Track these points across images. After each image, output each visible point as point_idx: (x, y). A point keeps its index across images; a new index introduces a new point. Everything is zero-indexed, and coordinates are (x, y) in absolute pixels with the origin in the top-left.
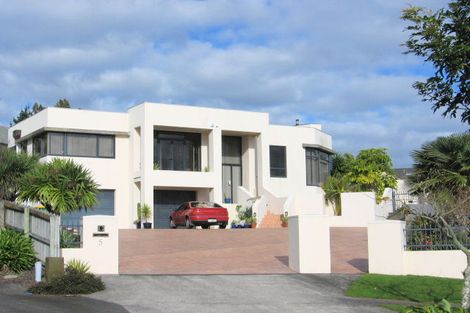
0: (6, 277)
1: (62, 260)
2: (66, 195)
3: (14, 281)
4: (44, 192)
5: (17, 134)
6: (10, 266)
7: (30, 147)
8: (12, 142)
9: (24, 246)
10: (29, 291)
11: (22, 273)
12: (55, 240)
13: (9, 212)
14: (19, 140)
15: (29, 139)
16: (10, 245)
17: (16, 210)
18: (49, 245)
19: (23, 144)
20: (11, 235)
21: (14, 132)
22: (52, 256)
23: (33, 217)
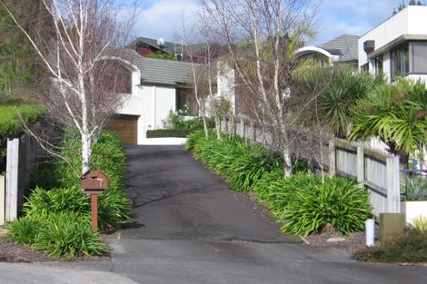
0: (330, 240)
1: (402, 216)
2: (415, 128)
3: (338, 245)
4: (385, 124)
5: (369, 47)
6: (335, 226)
7: (387, 64)
8: (363, 58)
9: (354, 198)
10: (353, 258)
11: (352, 235)
12: (394, 189)
13: (341, 153)
14: (372, 54)
15: (386, 53)
16: (334, 197)
17: (349, 151)
18: (386, 196)
19: (378, 60)
20: (339, 184)
21: (366, 43)
22: (390, 211)
23: (368, 160)
